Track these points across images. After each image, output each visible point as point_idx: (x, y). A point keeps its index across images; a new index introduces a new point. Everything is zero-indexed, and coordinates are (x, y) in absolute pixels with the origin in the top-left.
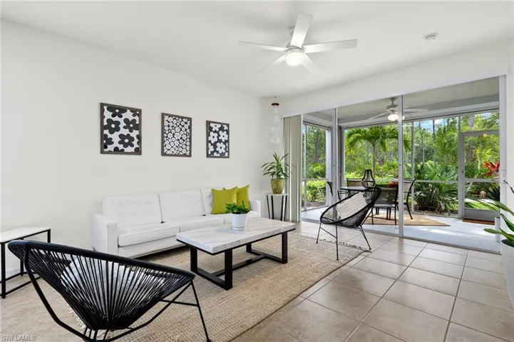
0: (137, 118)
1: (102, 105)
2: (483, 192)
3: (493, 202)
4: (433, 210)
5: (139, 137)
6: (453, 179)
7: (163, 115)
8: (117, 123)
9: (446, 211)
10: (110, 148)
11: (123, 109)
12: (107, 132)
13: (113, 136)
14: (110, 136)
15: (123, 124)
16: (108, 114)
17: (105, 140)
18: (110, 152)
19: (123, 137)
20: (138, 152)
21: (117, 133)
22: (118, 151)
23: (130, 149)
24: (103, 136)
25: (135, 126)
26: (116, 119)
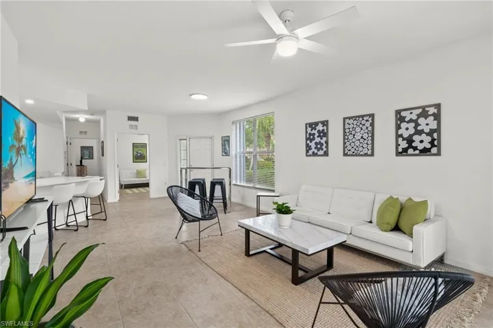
0: (325, 128)
1: (306, 124)
7: (344, 119)
8: (313, 135)
10: (311, 152)
11: (316, 124)
12: (308, 142)
13: (313, 145)
14: (310, 144)
15: (317, 134)
16: (309, 129)
17: (308, 148)
18: (310, 155)
19: (316, 143)
20: (326, 154)
21: (314, 142)
22: (314, 154)
23: (321, 152)
24: (307, 145)
25: (324, 134)
26: (314, 131)
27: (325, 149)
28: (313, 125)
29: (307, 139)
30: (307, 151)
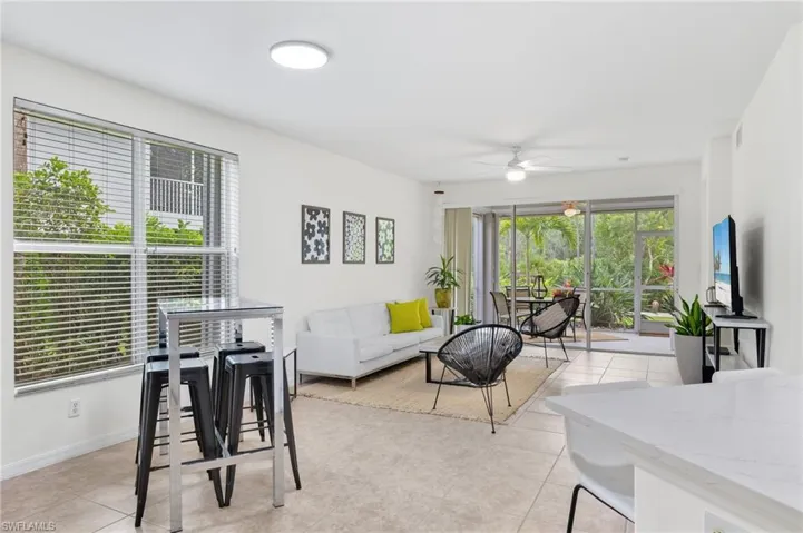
0: (326, 219)
1: (303, 207)
2: (655, 303)
3: (668, 315)
4: (606, 326)
5: (328, 242)
6: (627, 286)
7: (344, 213)
8: (313, 227)
9: (619, 326)
10: (308, 257)
11: (317, 211)
12: (306, 238)
13: (311, 243)
14: (309, 242)
15: (317, 228)
16: (307, 217)
17: (305, 248)
18: (308, 262)
19: (317, 243)
20: (327, 260)
21: (313, 239)
22: (314, 261)
23: (322, 257)
24: (304, 243)
25: (325, 229)
26: (313, 222)
27: (326, 253)
28: (312, 211)
29: (304, 233)
30: (304, 255)
